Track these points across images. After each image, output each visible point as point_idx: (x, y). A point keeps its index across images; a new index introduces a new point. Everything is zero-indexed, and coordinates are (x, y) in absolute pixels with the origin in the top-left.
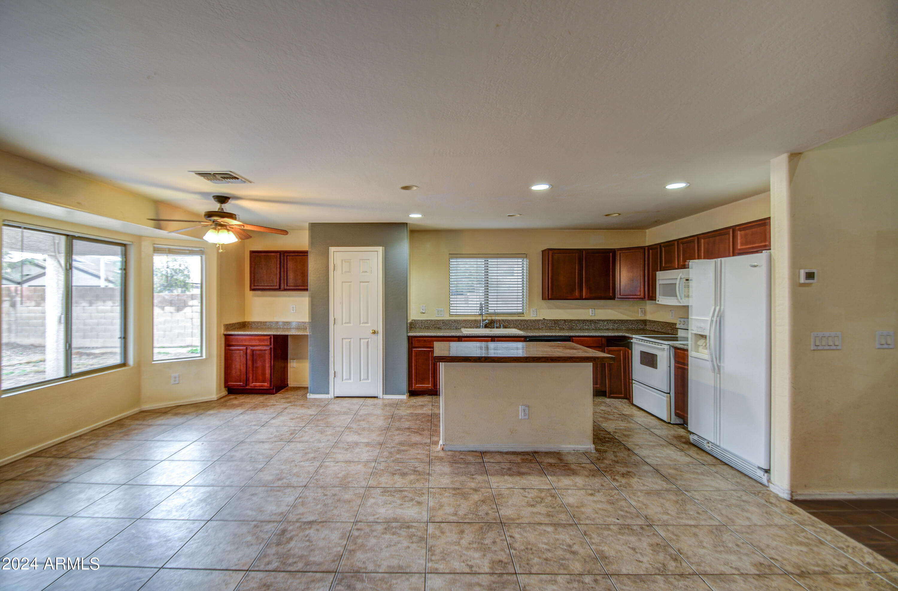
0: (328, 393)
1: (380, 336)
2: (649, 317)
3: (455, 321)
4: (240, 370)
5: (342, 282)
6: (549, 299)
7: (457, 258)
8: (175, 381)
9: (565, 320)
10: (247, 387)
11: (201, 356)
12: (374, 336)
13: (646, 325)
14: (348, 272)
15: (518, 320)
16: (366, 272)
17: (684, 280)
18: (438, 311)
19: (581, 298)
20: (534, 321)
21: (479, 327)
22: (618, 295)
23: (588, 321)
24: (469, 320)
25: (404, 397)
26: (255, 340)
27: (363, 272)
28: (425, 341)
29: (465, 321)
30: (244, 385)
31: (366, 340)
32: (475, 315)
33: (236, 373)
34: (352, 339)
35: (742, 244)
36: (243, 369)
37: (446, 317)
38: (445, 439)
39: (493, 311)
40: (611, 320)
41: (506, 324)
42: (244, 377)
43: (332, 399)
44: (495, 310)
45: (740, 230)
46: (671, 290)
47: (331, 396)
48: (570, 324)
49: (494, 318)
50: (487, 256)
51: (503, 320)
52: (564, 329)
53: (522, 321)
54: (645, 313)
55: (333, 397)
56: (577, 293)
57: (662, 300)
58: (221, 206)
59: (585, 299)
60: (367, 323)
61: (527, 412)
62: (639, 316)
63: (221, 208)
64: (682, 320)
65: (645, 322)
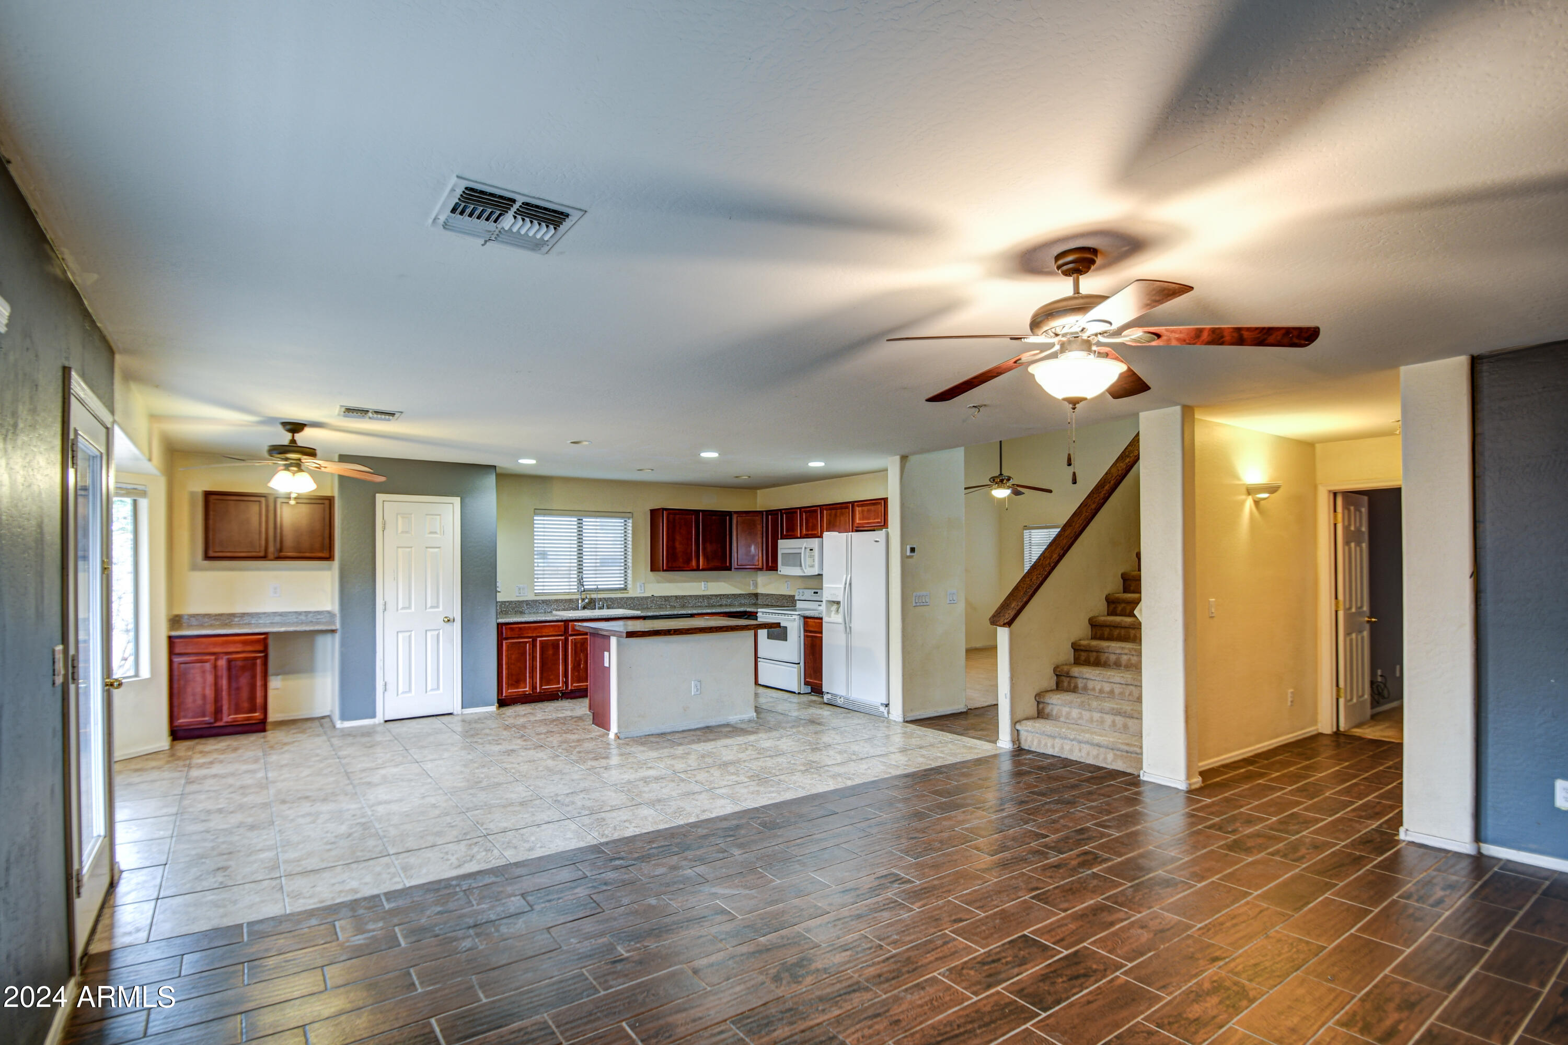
0: (373, 716)
1: (457, 625)
2: (761, 590)
3: (544, 602)
4: (204, 697)
5: (398, 547)
6: (664, 570)
7: (545, 515)
9: (676, 596)
10: (218, 724)
11: (137, 675)
12: (448, 625)
13: (757, 600)
14: (407, 532)
15: (623, 598)
16: (435, 533)
17: (809, 550)
18: (520, 589)
19: (698, 569)
20: (642, 598)
21: (577, 609)
22: (734, 565)
23: (700, 596)
24: (562, 600)
25: (493, 708)
26: (235, 642)
27: (431, 533)
28: (520, 628)
29: (556, 601)
30: (212, 721)
31: (436, 633)
32: (568, 593)
33: (194, 701)
34: (413, 633)
35: (860, 519)
36: (210, 692)
37: (530, 597)
38: (619, 726)
39: (595, 587)
40: (724, 595)
41: (610, 603)
42: (210, 708)
43: (380, 724)
44: (597, 585)
45: (858, 506)
47: (379, 719)
48: (683, 600)
49: (594, 596)
50: (581, 514)
51: (605, 599)
52: (675, 607)
53: (627, 598)
54: (756, 585)
55: (382, 721)
56: (694, 563)
57: (783, 570)
58: (293, 436)
59: (703, 570)
60: (437, 607)
61: (699, 687)
62: (751, 590)
63: (293, 441)
64: (801, 591)
65: (756, 595)
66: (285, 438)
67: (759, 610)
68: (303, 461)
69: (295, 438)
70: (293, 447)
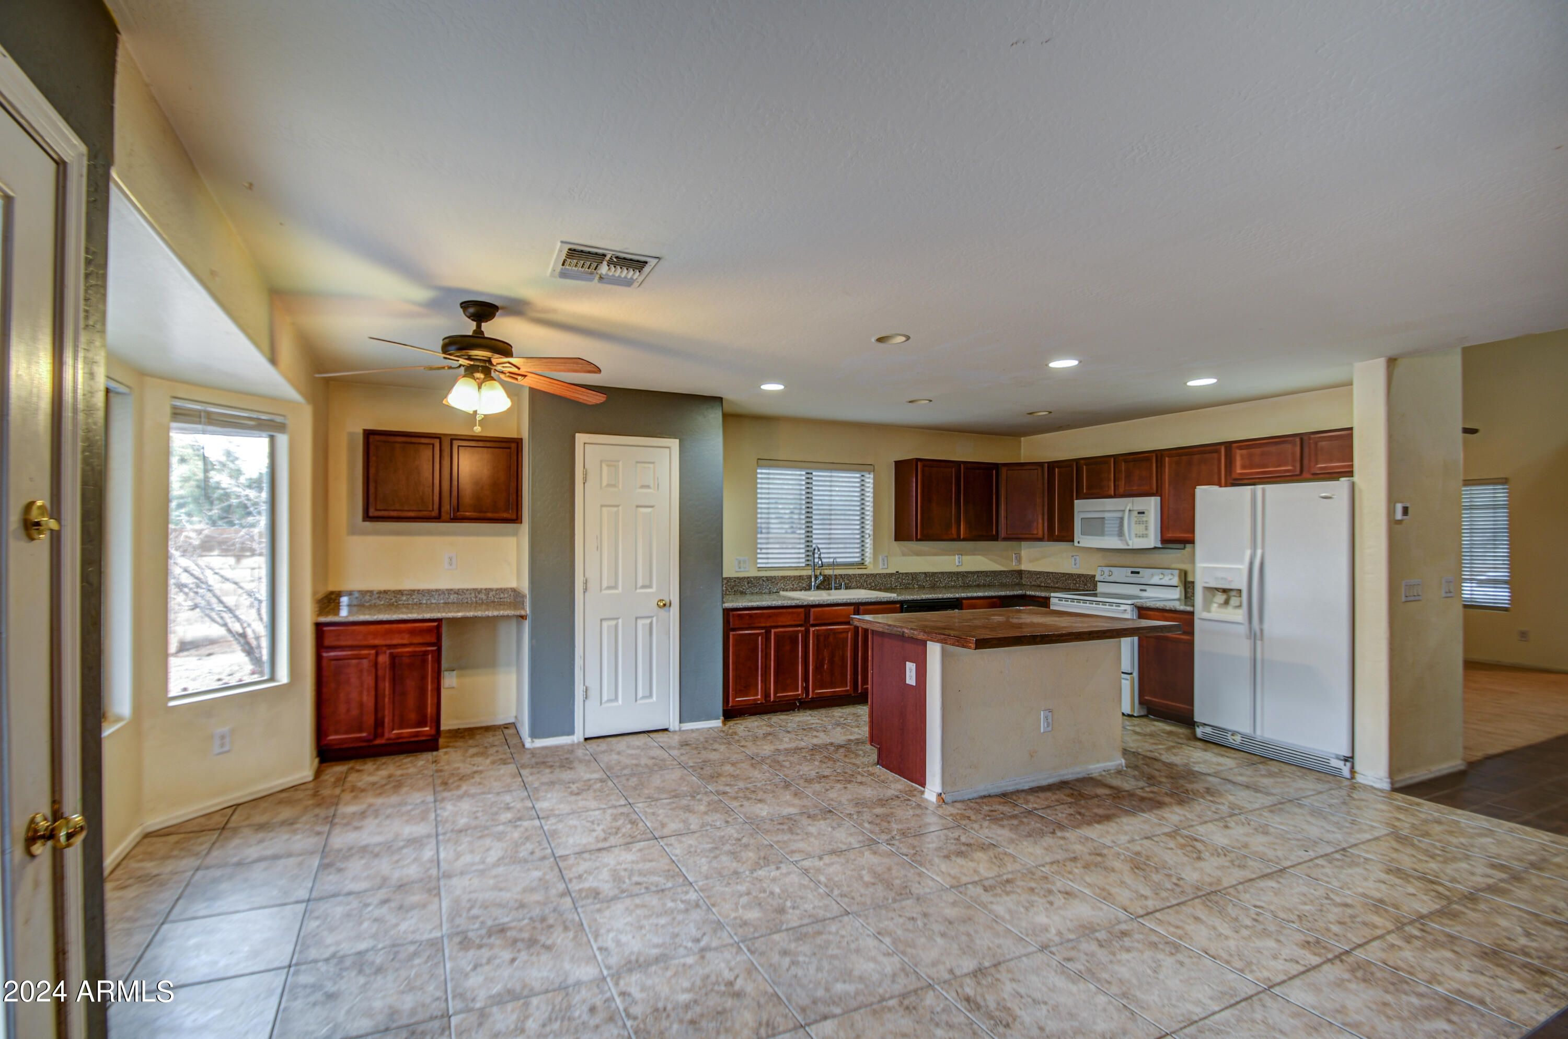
0: (572, 732)
1: (675, 610)
2: (1025, 566)
3: (769, 579)
4: (361, 705)
5: (602, 506)
6: (917, 540)
7: (769, 467)
8: (222, 745)
9: (925, 573)
10: (378, 742)
11: (272, 678)
12: (662, 613)
13: (1021, 578)
14: (614, 486)
15: (863, 575)
16: (648, 487)
17: (1135, 513)
18: (739, 563)
19: (958, 539)
20: (883, 576)
21: (808, 588)
22: (1003, 533)
23: (954, 573)
24: (790, 577)
25: (717, 723)
26: (400, 632)
27: (643, 487)
28: (750, 615)
29: (784, 578)
30: (371, 737)
31: (648, 621)
32: (796, 568)
33: (348, 711)
34: (620, 621)
35: (1244, 467)
36: (368, 700)
37: (752, 573)
38: (944, 783)
39: (831, 560)
40: (982, 572)
41: (848, 582)
42: (369, 720)
43: (579, 743)
44: (835, 558)
45: (1240, 448)
46: (1096, 526)
47: (578, 737)
48: (932, 579)
49: (828, 572)
50: (809, 465)
51: (841, 575)
52: (924, 587)
53: (861, 575)
54: (1019, 560)
55: (582, 739)
56: (954, 531)
57: (1083, 540)
59: (964, 540)
60: (650, 586)
61: (1050, 720)
62: (1013, 566)
63: (479, 332)
64: (1106, 570)
65: (1020, 573)
66: (468, 327)
67: (1052, 594)
68: (494, 361)
69: (483, 329)
70: (477, 340)
